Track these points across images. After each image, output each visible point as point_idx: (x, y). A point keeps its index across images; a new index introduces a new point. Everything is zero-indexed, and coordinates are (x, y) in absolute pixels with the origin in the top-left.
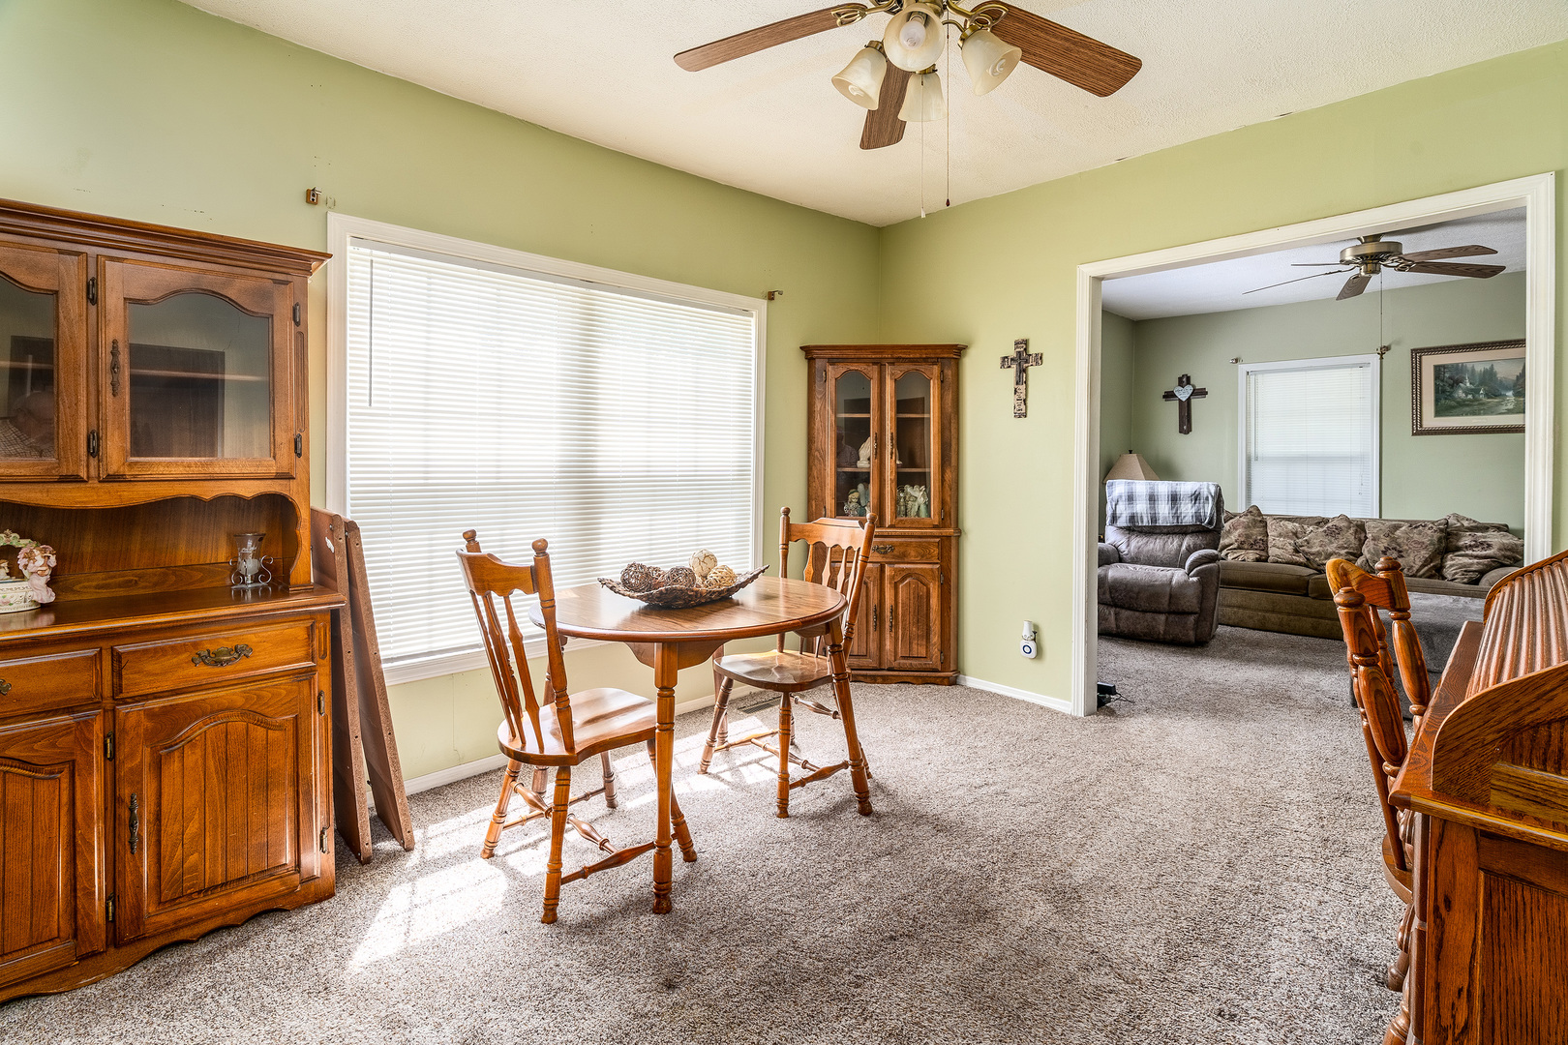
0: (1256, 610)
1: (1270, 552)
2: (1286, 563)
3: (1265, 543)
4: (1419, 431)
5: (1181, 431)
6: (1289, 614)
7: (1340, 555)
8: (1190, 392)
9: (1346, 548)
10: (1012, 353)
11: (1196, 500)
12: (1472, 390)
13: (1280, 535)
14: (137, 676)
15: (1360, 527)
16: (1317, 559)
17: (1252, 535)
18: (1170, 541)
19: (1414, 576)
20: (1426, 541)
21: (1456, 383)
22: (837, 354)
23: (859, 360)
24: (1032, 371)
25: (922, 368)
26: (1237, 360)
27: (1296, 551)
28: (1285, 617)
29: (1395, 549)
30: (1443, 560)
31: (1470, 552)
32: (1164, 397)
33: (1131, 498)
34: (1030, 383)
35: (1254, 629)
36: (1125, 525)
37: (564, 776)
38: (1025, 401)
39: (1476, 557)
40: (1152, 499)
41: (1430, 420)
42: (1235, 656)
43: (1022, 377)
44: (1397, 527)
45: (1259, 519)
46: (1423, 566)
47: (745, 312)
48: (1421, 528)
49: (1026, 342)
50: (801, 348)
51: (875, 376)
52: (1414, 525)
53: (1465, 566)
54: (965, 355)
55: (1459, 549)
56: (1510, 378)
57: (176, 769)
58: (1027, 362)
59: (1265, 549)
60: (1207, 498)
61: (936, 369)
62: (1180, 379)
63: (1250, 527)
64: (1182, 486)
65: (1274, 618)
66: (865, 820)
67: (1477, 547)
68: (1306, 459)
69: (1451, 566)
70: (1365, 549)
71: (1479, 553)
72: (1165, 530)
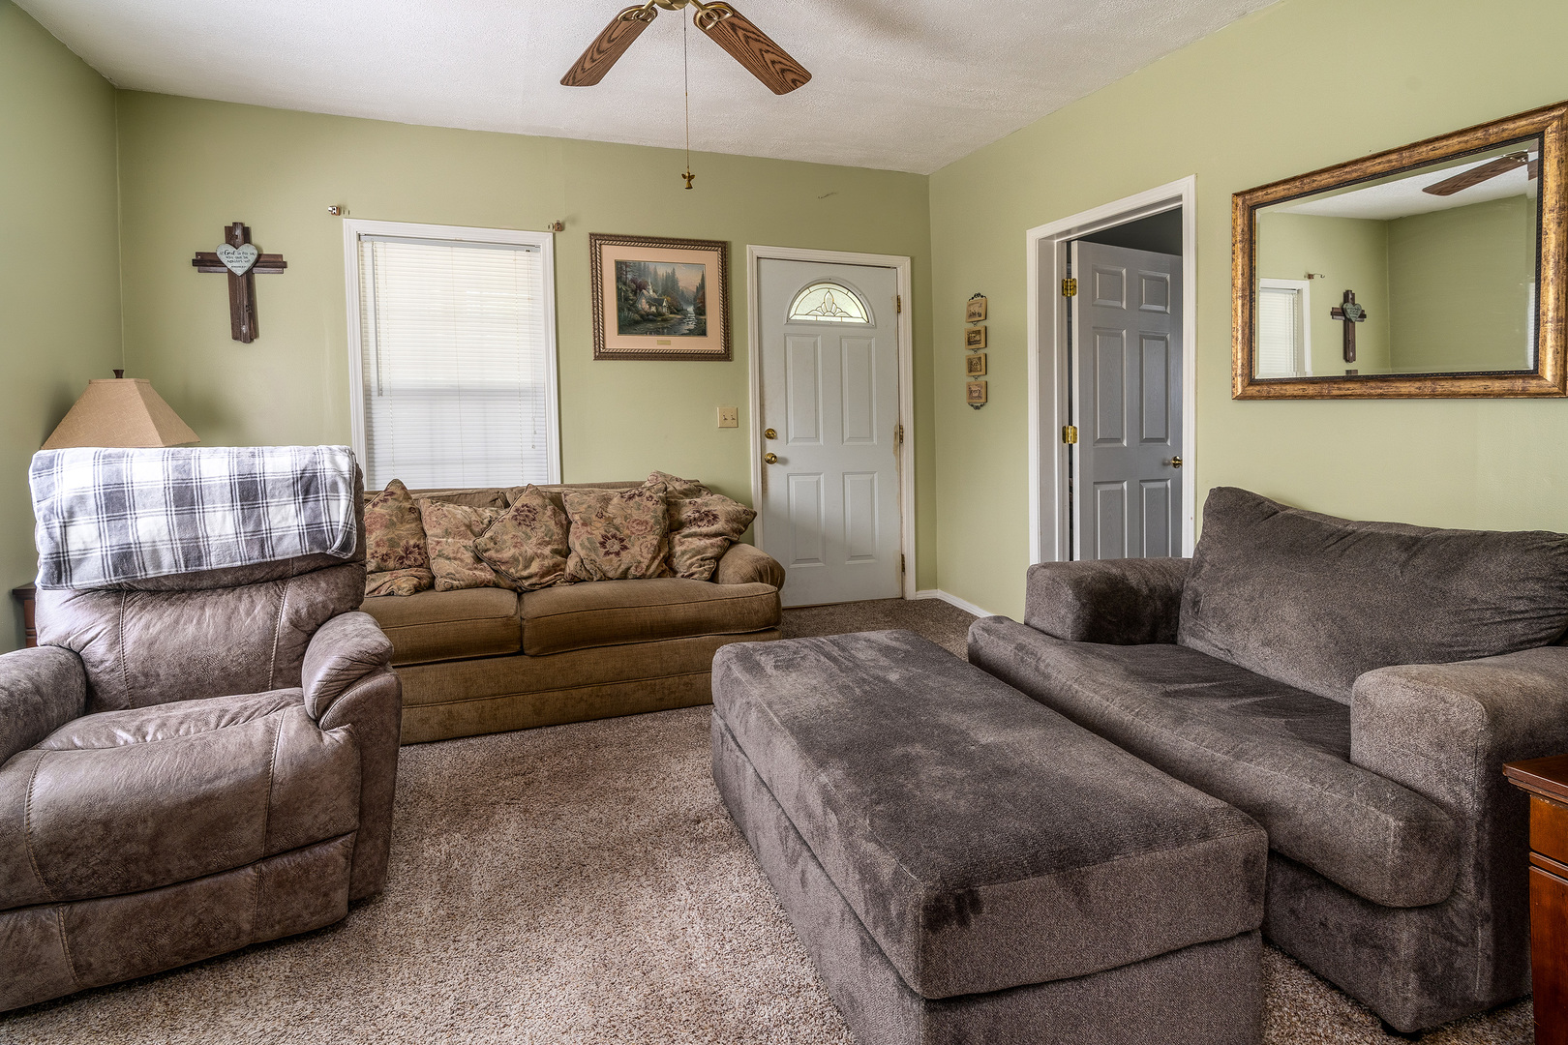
0: (434, 703)
1: (434, 568)
2: (469, 587)
3: (422, 549)
4: (603, 355)
5: (237, 335)
7: (544, 557)
8: (252, 259)
9: (548, 543)
11: (306, 492)
12: (655, 300)
13: (447, 533)
15: (556, 501)
16: (512, 570)
17: (400, 538)
18: (243, 607)
19: (642, 577)
20: (648, 517)
21: (639, 288)
26: (339, 211)
27: (478, 559)
28: (488, 704)
29: (614, 536)
30: (671, 548)
31: (694, 529)
32: (195, 263)
33: (116, 502)
36: (99, 581)
39: (707, 536)
40: (185, 498)
41: (614, 341)
44: (606, 497)
45: (407, 505)
46: (654, 558)
48: (637, 498)
52: (628, 490)
53: (698, 553)
55: (683, 526)
56: (691, 288)
59: (425, 564)
60: (334, 485)
62: (230, 232)
63: (393, 524)
64: (268, 459)
65: (467, 711)
67: (702, 520)
68: (458, 392)
69: (683, 553)
70: (574, 541)
71: (705, 530)
72: (227, 579)
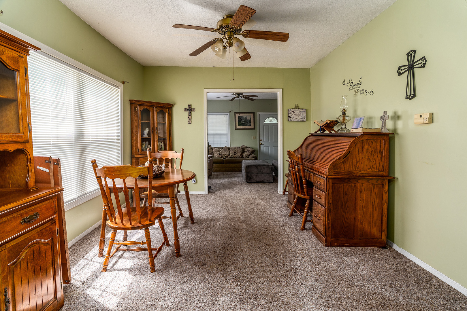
2: (218, 157)
3: (213, 153)
4: (236, 129)
6: (221, 168)
7: (227, 155)
9: (228, 153)
10: (187, 108)
12: (244, 121)
13: (216, 151)
14: (3, 234)
15: (229, 148)
16: (223, 156)
19: (239, 157)
20: (240, 150)
21: (241, 119)
22: (140, 103)
23: (146, 105)
24: (193, 112)
25: (164, 109)
27: (219, 154)
29: (236, 153)
30: (243, 154)
34: (192, 116)
35: (214, 172)
37: (147, 230)
38: (191, 120)
39: (248, 153)
41: (238, 127)
42: (217, 178)
43: (190, 115)
44: (235, 148)
46: (241, 155)
47: (117, 87)
49: (191, 105)
50: (129, 100)
51: (152, 110)
52: (238, 148)
53: (246, 155)
54: (173, 107)
55: (245, 152)
56: (249, 119)
57: (19, 272)
58: (191, 110)
61: (167, 110)
65: (218, 169)
66: (195, 224)
67: (247, 151)
68: (217, 134)
70: (231, 153)
